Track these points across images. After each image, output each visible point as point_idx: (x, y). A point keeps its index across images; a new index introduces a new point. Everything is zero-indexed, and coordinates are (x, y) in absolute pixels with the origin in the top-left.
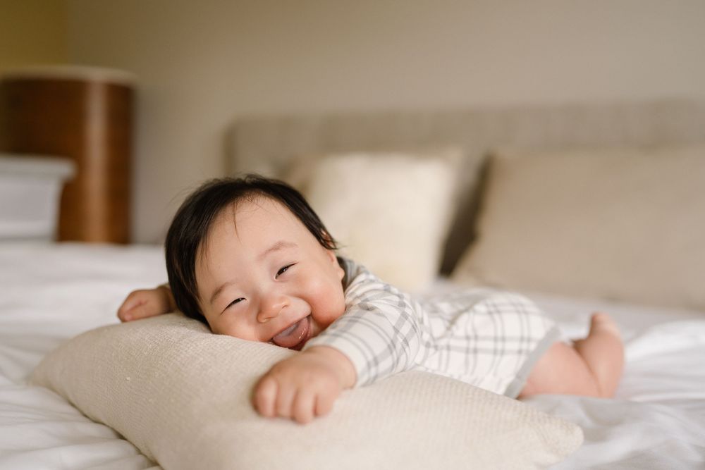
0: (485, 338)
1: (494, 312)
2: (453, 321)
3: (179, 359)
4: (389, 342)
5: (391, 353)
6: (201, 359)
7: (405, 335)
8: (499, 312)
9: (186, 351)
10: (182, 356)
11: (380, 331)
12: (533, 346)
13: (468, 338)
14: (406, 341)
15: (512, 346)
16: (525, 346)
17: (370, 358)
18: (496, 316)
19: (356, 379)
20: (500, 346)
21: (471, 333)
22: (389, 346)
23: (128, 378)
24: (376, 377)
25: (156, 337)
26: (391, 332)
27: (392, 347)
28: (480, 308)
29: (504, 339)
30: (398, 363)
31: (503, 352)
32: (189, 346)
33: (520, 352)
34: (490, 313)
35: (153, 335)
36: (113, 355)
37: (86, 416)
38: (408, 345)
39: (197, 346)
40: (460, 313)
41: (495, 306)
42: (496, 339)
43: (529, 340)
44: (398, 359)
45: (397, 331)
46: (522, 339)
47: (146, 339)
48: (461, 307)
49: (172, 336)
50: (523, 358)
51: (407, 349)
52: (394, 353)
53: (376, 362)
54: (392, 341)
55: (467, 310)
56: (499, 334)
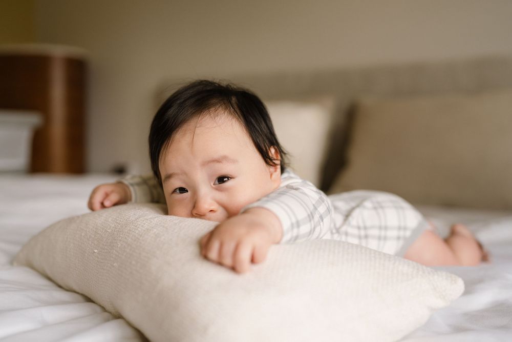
0: (372, 227)
1: (378, 207)
2: (347, 216)
3: (137, 232)
4: (309, 213)
5: (310, 221)
6: (155, 230)
7: (321, 213)
8: (382, 207)
9: (142, 226)
10: (139, 229)
11: (302, 203)
12: (408, 233)
13: (359, 228)
14: (321, 218)
15: (392, 233)
16: (402, 233)
17: (294, 220)
18: (380, 211)
19: (282, 235)
20: (383, 233)
21: (361, 225)
22: (309, 215)
23: (96, 251)
24: (297, 238)
25: (117, 219)
26: (312, 208)
27: (311, 217)
28: (368, 204)
29: (386, 228)
30: (314, 230)
31: (385, 238)
32: (144, 222)
33: (398, 238)
34: (375, 208)
35: (115, 218)
36: (83, 234)
37: (60, 287)
38: (322, 221)
39: (151, 222)
40: (353, 209)
41: (378, 203)
42: (380, 228)
43: (405, 229)
44: (314, 228)
45: (316, 209)
46: (399, 228)
47: (109, 220)
48: (353, 204)
49: (130, 217)
50: (401, 243)
51: (321, 224)
52: (312, 222)
53: (298, 224)
54: (311, 213)
55: (358, 206)
56: (383, 224)
